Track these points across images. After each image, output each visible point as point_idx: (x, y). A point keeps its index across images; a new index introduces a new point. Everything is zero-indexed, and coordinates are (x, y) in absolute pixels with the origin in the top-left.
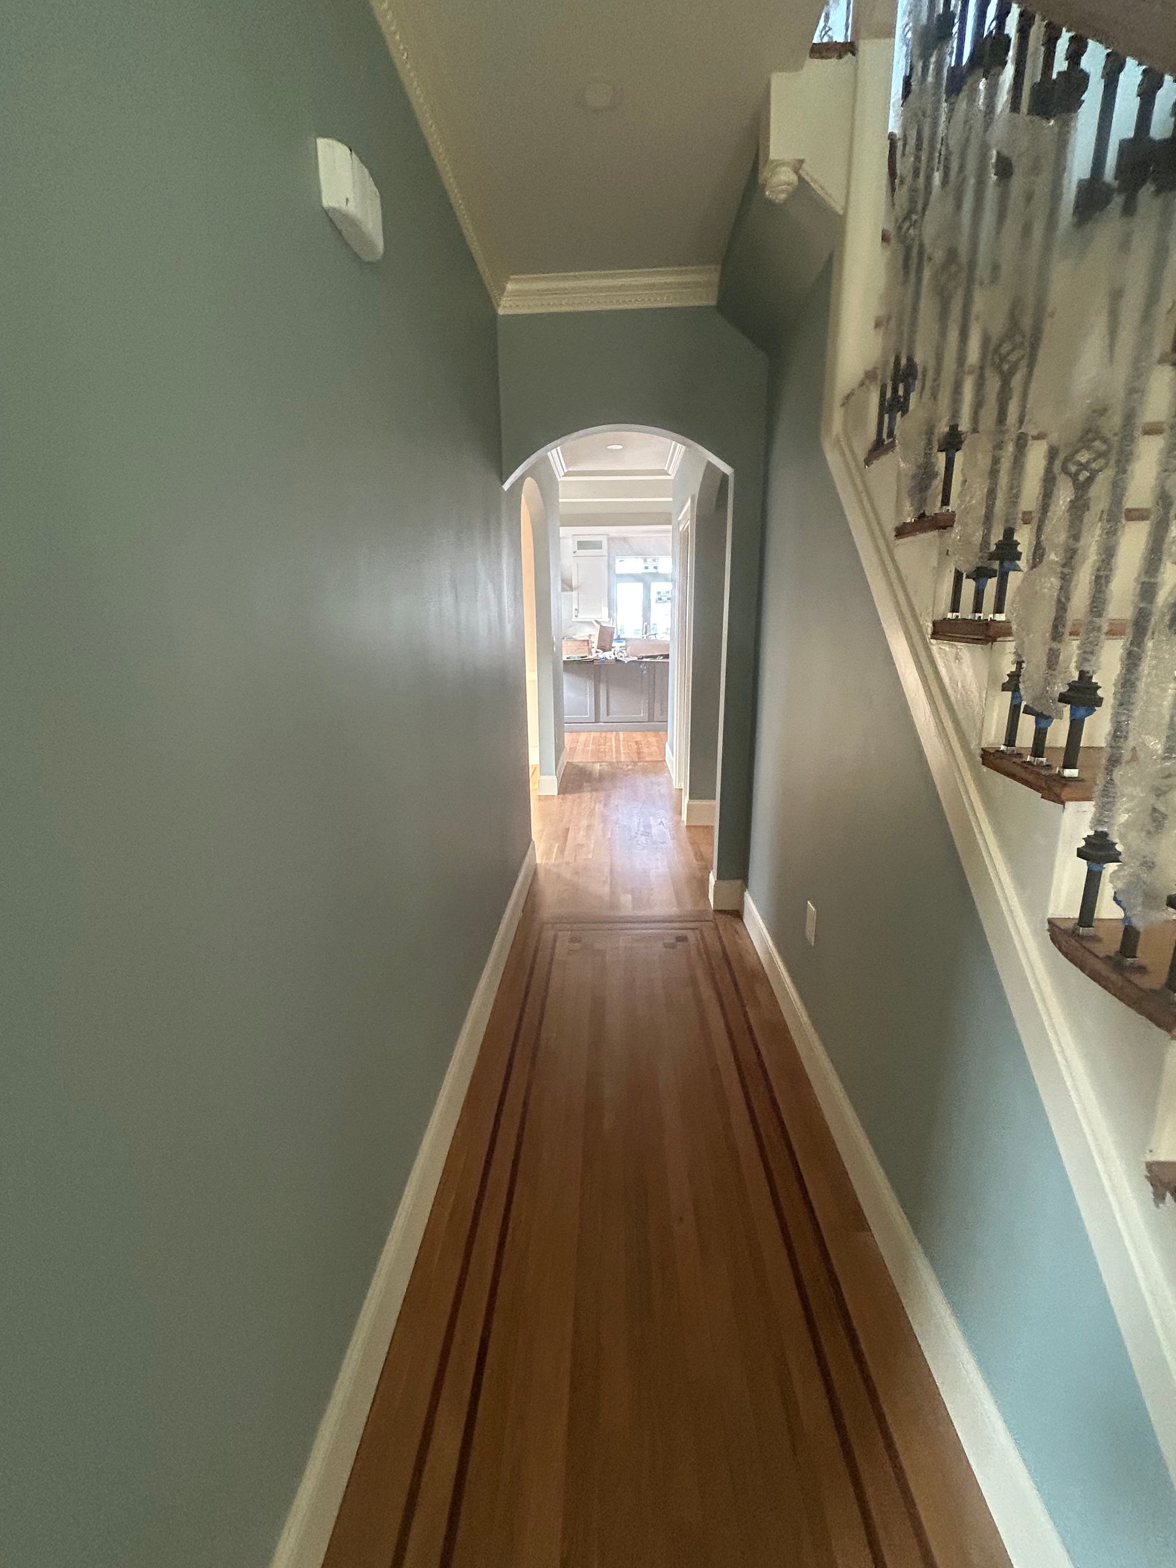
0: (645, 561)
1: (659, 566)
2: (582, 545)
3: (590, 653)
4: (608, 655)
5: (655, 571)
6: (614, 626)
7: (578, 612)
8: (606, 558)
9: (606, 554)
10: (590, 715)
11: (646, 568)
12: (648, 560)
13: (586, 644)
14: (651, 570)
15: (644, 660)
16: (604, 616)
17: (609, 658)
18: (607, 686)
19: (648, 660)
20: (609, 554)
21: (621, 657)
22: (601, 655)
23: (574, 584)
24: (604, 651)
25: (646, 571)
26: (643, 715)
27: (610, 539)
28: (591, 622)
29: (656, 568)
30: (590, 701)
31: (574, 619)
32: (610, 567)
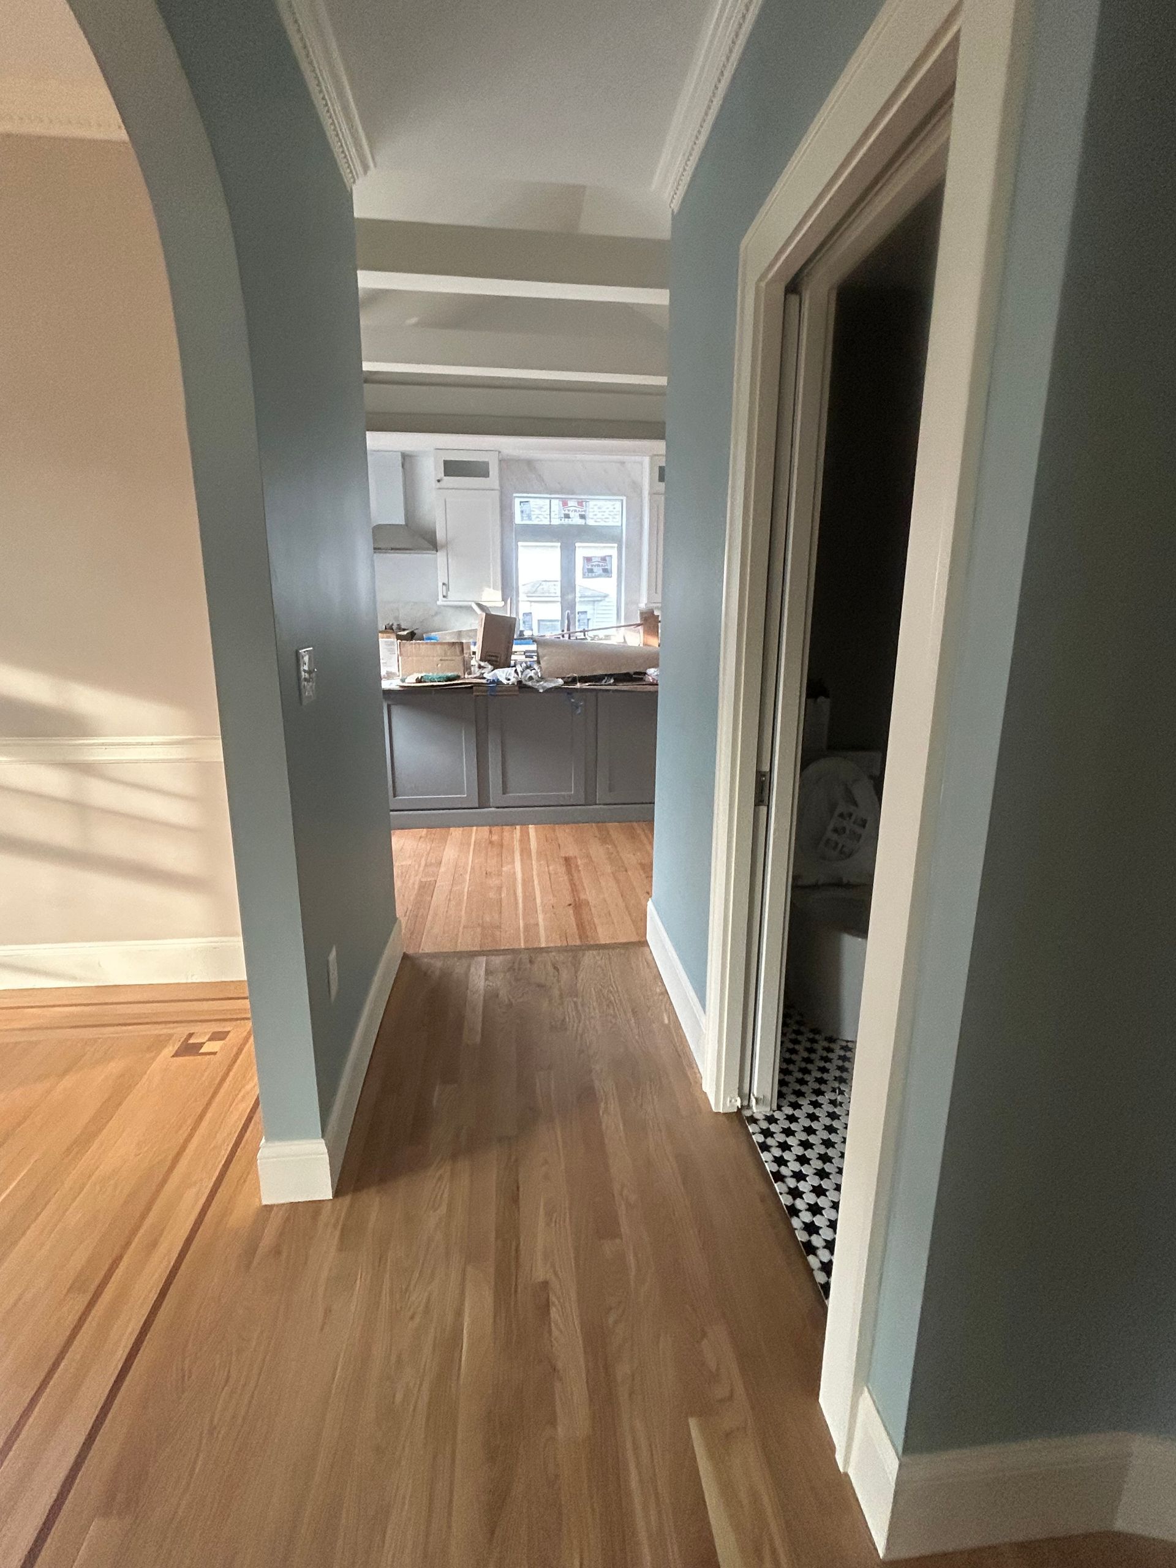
0: (565, 504)
1: (590, 515)
2: (452, 468)
3: (467, 668)
4: (503, 675)
5: (581, 522)
6: (514, 616)
7: (448, 589)
8: (497, 494)
9: (497, 486)
10: (467, 793)
11: (567, 516)
12: (571, 503)
13: (458, 650)
14: (576, 520)
15: (578, 685)
16: (492, 598)
17: (505, 682)
18: (503, 744)
19: (586, 686)
20: (501, 486)
21: (531, 678)
22: (490, 674)
23: (440, 536)
24: (496, 665)
25: (566, 521)
26: (572, 790)
27: (505, 462)
28: (470, 608)
29: (582, 517)
30: (466, 770)
31: (441, 601)
32: (505, 510)
